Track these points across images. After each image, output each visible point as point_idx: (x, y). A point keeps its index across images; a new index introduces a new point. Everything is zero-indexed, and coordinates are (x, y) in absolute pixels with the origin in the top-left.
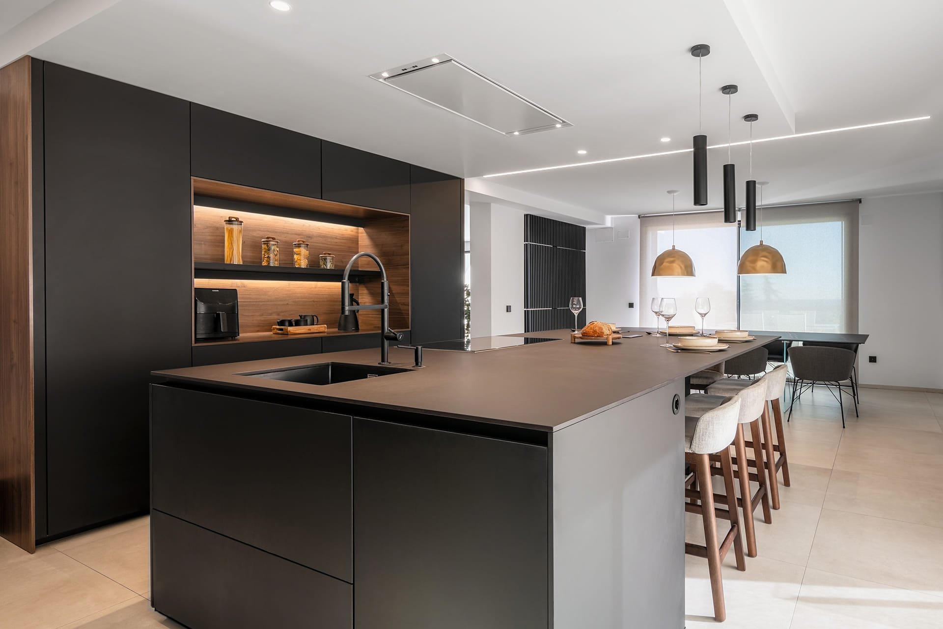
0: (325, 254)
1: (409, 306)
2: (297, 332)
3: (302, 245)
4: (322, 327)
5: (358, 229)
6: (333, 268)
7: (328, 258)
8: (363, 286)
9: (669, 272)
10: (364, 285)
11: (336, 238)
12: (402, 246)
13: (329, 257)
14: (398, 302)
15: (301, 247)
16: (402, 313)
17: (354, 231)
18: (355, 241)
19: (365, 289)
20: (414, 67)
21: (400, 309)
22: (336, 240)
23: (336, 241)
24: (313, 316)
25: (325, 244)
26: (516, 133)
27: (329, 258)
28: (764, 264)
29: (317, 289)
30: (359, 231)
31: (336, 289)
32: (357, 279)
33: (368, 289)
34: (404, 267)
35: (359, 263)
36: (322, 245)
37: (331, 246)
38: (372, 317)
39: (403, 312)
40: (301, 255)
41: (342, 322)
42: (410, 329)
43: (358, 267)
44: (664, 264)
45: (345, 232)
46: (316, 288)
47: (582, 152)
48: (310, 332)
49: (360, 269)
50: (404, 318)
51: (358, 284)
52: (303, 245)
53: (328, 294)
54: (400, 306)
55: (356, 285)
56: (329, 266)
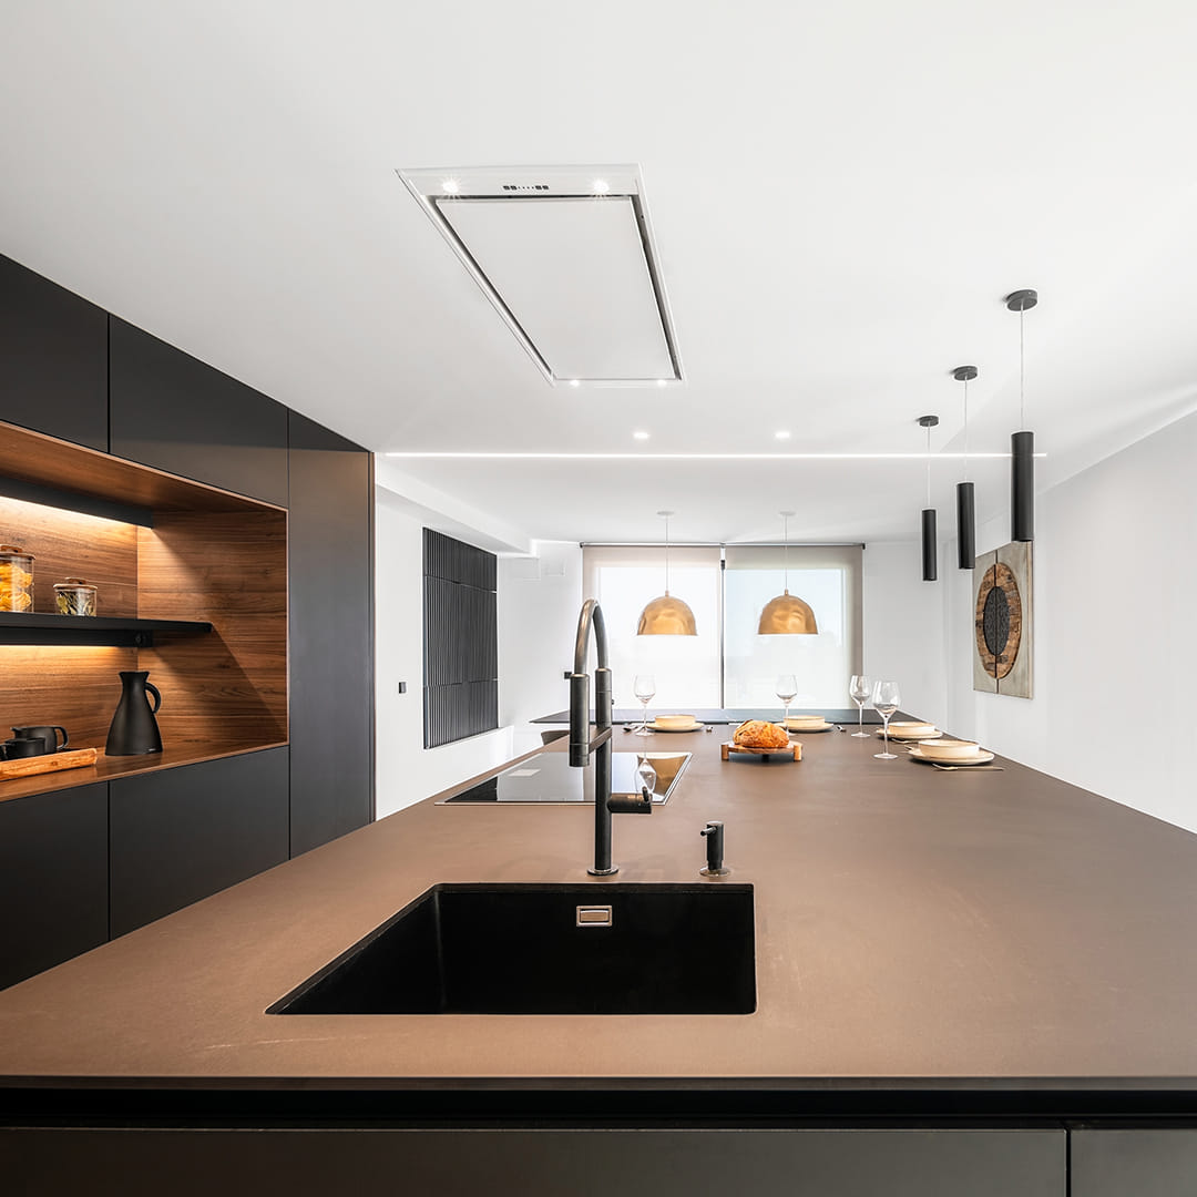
0: (70, 581)
1: (286, 694)
2: (29, 771)
3: (13, 559)
4: (85, 754)
5: (136, 530)
6: (94, 614)
7: (79, 590)
8: (152, 653)
9: (666, 630)
10: (154, 650)
11: (86, 547)
12: (266, 572)
13: (83, 590)
14: (256, 687)
15: (10, 562)
16: (268, 710)
17: (129, 533)
18: (129, 555)
19: (158, 659)
20: (538, 188)
21: (261, 703)
22: (84, 550)
23: (89, 552)
24: (54, 728)
25: (59, 558)
26: (575, 383)
27: (82, 593)
28: (797, 621)
29: (38, 663)
30: (139, 534)
31: (86, 662)
32: (138, 639)
33: (165, 659)
34: (274, 615)
35: (139, 602)
36: (50, 560)
37: (73, 564)
38: (180, 720)
39: (269, 707)
40: (10, 582)
41: (119, 736)
42: (288, 743)
43: (136, 612)
44: (660, 618)
45: (105, 535)
46: (35, 660)
47: (641, 435)
48: (55, 768)
49: (139, 617)
50: (274, 719)
51: (135, 649)
52: (19, 559)
53: (65, 672)
54: (262, 695)
55: (132, 652)
56: (83, 608)
